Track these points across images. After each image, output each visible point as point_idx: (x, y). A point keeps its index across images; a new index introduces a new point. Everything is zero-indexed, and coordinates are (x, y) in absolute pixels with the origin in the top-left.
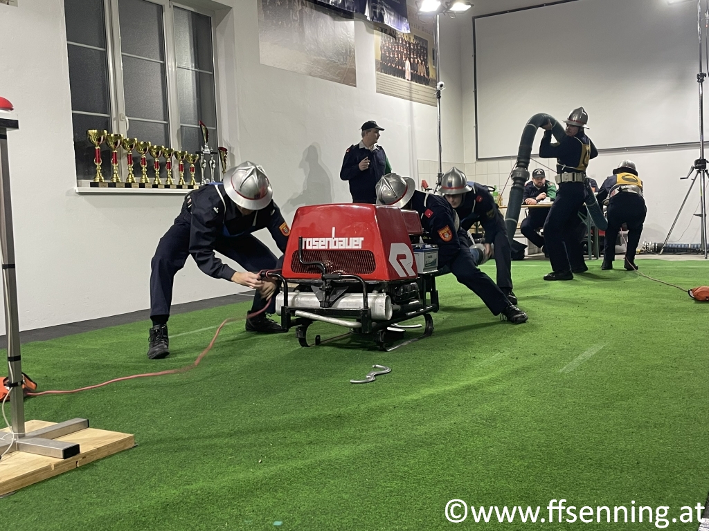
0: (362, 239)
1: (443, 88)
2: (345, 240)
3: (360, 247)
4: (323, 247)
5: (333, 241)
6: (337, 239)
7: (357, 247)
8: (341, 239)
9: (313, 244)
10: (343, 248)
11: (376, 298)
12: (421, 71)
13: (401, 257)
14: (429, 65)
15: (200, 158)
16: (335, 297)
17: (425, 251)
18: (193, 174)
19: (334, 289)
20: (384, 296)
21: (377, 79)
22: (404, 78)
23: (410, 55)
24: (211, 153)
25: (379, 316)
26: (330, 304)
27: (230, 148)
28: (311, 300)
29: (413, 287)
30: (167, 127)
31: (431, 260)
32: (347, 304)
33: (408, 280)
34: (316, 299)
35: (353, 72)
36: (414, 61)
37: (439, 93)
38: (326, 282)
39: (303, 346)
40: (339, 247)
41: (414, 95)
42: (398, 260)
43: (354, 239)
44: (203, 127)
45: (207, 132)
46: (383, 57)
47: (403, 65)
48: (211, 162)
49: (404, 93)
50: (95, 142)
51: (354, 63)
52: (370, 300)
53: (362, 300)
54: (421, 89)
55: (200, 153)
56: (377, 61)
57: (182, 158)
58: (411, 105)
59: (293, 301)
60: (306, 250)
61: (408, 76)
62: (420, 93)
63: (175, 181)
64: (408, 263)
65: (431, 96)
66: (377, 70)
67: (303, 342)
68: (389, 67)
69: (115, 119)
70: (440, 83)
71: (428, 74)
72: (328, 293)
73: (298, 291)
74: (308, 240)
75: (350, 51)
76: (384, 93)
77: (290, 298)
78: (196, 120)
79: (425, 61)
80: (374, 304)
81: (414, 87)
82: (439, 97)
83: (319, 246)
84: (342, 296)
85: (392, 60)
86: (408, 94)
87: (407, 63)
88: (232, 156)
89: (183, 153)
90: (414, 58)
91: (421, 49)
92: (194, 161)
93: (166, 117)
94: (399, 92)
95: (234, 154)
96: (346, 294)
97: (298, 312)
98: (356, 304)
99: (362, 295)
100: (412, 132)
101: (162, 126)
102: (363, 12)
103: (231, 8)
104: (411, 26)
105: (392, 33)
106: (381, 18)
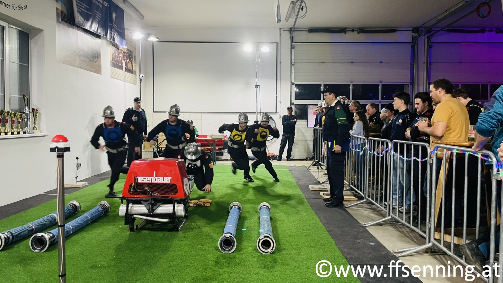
0: (171, 178)
2: (161, 178)
3: (170, 182)
4: (148, 182)
5: (154, 179)
6: (157, 178)
7: (168, 182)
8: (159, 178)
9: (142, 180)
10: (160, 182)
12: (130, 66)
14: (133, 64)
16: (155, 207)
18: (19, 125)
19: (156, 203)
20: (182, 206)
21: (111, 70)
22: (122, 70)
23: (125, 58)
24: (29, 112)
25: (179, 215)
26: (153, 211)
27: (38, 109)
28: (142, 209)
30: (4, 97)
32: (163, 210)
34: (145, 208)
35: (100, 67)
37: (141, 80)
38: (152, 200)
40: (157, 182)
41: (126, 79)
42: (186, 186)
43: (166, 178)
44: (25, 97)
45: (27, 100)
46: (114, 59)
47: (122, 63)
49: (122, 78)
51: (101, 62)
53: (172, 208)
54: (129, 76)
55: (23, 112)
56: (111, 61)
58: (125, 84)
59: (130, 210)
60: (138, 183)
61: (124, 69)
62: (129, 78)
65: (134, 79)
66: (111, 66)
68: (116, 64)
70: (142, 75)
71: (132, 68)
72: (153, 205)
74: (139, 178)
76: (114, 78)
79: (131, 61)
80: (178, 210)
81: (126, 75)
82: (141, 82)
83: (146, 181)
84: (159, 206)
85: (117, 61)
86: (124, 78)
87: (124, 62)
89: (15, 113)
90: (127, 60)
91: (130, 56)
93: (3, 92)
94: (120, 77)
95: (42, 112)
96: (162, 205)
97: (134, 216)
98: (168, 210)
99: (172, 205)
102: (106, 35)
103: (43, 30)
104: (127, 44)
105: (118, 47)
106: (114, 39)
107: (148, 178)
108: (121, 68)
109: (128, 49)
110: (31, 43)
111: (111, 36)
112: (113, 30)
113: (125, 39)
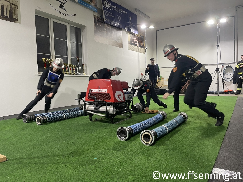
0: (107, 90)
1: (147, 49)
2: (102, 90)
3: (106, 92)
4: (96, 92)
5: (99, 90)
6: (100, 90)
7: (105, 92)
8: (101, 90)
9: (94, 91)
10: (102, 92)
11: (110, 108)
12: (142, 44)
13: (119, 95)
14: (144, 43)
15: (76, 67)
16: (99, 107)
17: (128, 94)
18: (74, 71)
19: (98, 105)
20: (113, 107)
21: (129, 46)
22: (137, 46)
23: (138, 40)
24: (80, 65)
25: (111, 113)
26: (97, 109)
27: (86, 64)
28: (92, 108)
29: (124, 104)
30: (67, 58)
31: (130, 96)
32: (102, 109)
33: (122, 102)
34: (93, 107)
35: (122, 44)
36: (140, 42)
37: (146, 50)
38: (96, 102)
39: (91, 121)
40: (100, 92)
41: (139, 51)
42: (118, 96)
43: (105, 90)
44: (77, 58)
45: (79, 60)
46: (131, 41)
47: (136, 43)
48: (80, 68)
49: (137, 50)
50: (44, 61)
51: (122, 42)
52: (108, 108)
53: (106, 108)
54: (141, 49)
55: (76, 65)
56: (129, 42)
57: (71, 66)
58: (139, 53)
59: (87, 108)
60: (92, 93)
61: (138, 45)
62: (141, 50)
63: (69, 73)
64: (122, 97)
65: (144, 51)
66: (129, 44)
67: (91, 120)
68: (133, 43)
69: (51, 56)
70: (146, 48)
71: (144, 45)
72: (97, 106)
73: (89, 105)
74: (92, 90)
75: (121, 39)
76: (131, 50)
77: (86, 107)
78: (76, 56)
80: (109, 109)
81: (139, 48)
82: (146, 51)
83: (95, 92)
84: (101, 107)
85: (133, 41)
86: (138, 50)
87: (138, 42)
88: (86, 66)
89: (71, 65)
90: (139, 41)
91: (141, 38)
92: (74, 67)
93: (67, 55)
94: (135, 50)
95: (87, 65)
96: (102, 106)
97: (88, 111)
98: (105, 109)
99: (106, 107)
100: (139, 61)
101: (66, 58)
102: (125, 28)
103: (86, 26)
104: (139, 33)
105: (133, 34)
106: (130, 30)
107: (96, 89)
108: (136, 45)
109: (140, 36)
110: (82, 33)
111: (128, 29)
112: (129, 25)
113: (137, 30)
